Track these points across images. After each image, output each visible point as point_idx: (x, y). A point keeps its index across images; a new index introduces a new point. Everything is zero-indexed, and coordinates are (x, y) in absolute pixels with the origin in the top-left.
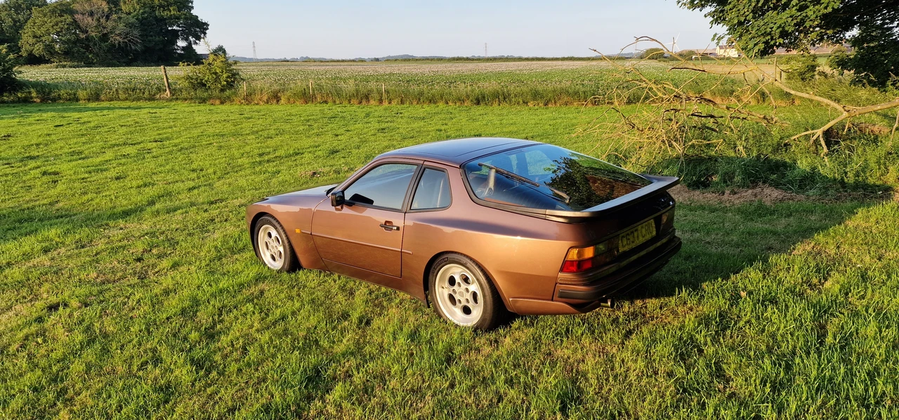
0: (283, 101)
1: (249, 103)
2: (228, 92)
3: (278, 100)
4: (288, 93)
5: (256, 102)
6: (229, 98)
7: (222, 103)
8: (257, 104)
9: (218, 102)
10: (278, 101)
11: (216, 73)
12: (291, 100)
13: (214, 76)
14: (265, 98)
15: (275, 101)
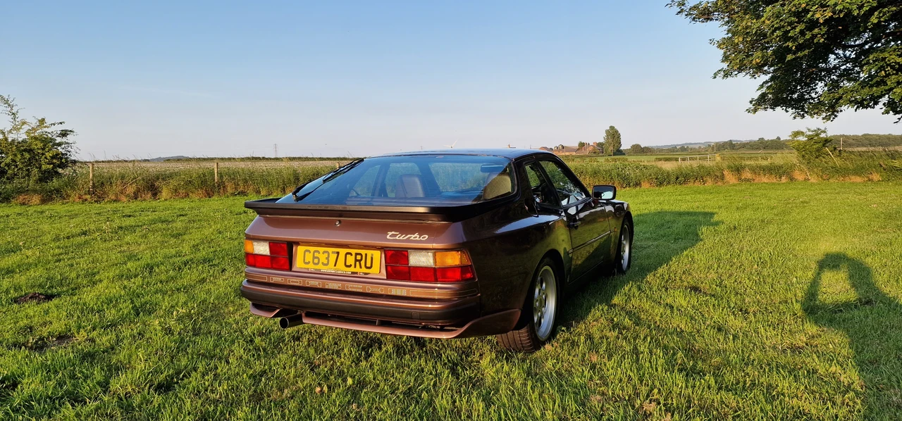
0: (165, 193)
1: (99, 199)
2: (55, 183)
3: (155, 192)
4: (173, 183)
5: (113, 197)
6: (58, 191)
7: (44, 201)
8: (115, 201)
9: (36, 199)
10: (155, 195)
11: (30, 151)
12: (182, 191)
13: (27, 155)
14: (131, 190)
15: (150, 195)
